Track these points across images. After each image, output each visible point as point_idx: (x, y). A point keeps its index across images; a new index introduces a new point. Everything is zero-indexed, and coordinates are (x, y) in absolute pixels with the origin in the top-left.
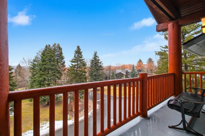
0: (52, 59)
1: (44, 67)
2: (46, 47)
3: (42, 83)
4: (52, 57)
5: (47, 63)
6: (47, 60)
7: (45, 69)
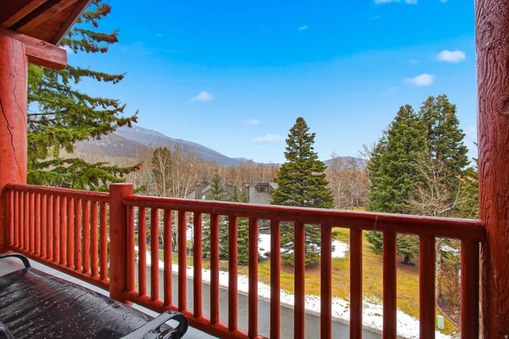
0: (415, 142)
1: (393, 164)
2: (401, 112)
3: (387, 203)
4: (415, 136)
5: (399, 153)
6: (401, 147)
7: (396, 169)
